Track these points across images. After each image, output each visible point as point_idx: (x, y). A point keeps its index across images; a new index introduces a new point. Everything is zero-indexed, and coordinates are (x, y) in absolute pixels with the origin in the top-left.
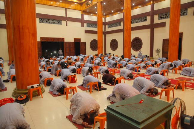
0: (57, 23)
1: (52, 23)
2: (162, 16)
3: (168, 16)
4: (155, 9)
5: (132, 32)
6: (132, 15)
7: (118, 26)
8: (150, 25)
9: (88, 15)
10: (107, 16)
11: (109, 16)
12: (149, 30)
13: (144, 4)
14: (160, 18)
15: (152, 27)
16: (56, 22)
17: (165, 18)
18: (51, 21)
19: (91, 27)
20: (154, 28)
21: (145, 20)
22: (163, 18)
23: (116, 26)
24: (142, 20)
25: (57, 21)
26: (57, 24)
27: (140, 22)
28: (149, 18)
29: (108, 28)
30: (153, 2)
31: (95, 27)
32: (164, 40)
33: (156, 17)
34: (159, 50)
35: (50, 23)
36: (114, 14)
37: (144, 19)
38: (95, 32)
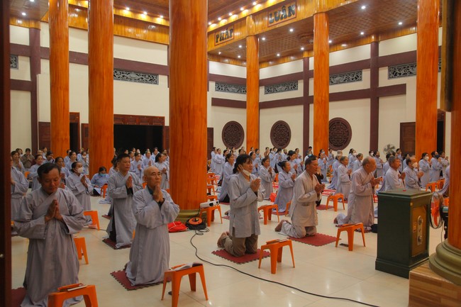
0: (148, 80)
1: (135, 80)
2: (398, 71)
3: (411, 70)
4: (382, 53)
5: (331, 104)
6: (330, 65)
7: (291, 89)
8: (368, 89)
9: (219, 61)
10: (265, 64)
11: (268, 66)
12: (367, 102)
13: (354, 41)
14: (394, 74)
15: (375, 94)
16: (144, 79)
17: (405, 75)
18: (133, 75)
19: (225, 91)
20: (378, 98)
21: (358, 78)
22: (400, 74)
23: (285, 90)
24: (351, 77)
25: (147, 76)
26: (146, 82)
27: (344, 82)
28: (366, 74)
29: (266, 93)
30: (377, 37)
31: (234, 92)
32: (402, 125)
33: (384, 73)
34: (391, 147)
35: (131, 80)
36: (281, 61)
37: (355, 76)
38: (240, 105)
